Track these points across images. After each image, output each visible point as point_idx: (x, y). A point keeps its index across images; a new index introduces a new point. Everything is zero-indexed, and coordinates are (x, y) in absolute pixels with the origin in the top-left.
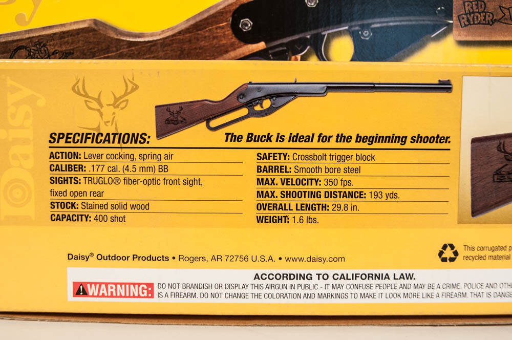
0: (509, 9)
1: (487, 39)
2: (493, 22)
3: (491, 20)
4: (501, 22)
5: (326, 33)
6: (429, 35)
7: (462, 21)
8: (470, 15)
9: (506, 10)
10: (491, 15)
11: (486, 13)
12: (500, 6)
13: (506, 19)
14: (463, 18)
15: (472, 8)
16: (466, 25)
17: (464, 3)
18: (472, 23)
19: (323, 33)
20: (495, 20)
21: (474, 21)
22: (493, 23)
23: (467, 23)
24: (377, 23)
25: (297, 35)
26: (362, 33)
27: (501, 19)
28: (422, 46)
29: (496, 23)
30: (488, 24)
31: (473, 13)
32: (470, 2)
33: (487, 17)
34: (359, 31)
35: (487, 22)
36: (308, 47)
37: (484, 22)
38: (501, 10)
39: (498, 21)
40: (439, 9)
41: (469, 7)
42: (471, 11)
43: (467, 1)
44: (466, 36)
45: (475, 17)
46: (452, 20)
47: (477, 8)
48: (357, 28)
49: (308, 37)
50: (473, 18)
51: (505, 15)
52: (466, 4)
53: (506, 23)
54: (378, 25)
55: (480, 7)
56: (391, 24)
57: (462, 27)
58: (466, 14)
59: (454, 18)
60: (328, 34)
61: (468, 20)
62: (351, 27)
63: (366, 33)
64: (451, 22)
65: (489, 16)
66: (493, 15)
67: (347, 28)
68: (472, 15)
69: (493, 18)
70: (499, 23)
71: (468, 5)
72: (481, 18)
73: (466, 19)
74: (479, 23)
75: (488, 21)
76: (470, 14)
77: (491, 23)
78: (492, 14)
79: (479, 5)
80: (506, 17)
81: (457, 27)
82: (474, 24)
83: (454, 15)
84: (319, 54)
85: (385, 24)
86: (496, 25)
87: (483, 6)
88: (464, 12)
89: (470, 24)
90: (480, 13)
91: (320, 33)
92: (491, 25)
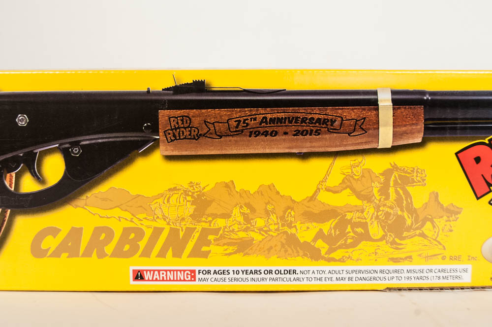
0: (213, 124)
1: (193, 153)
2: (199, 136)
3: (197, 135)
4: (206, 137)
5: (38, 151)
6: (136, 151)
7: (168, 136)
8: (176, 131)
9: (211, 125)
10: (196, 130)
11: (191, 128)
12: (205, 121)
13: (211, 134)
14: (169, 134)
15: (178, 123)
16: (172, 141)
17: (169, 118)
18: (178, 138)
19: (35, 151)
20: (201, 135)
21: (179, 136)
22: (199, 138)
23: (173, 138)
24: (86, 140)
25: (10, 154)
26: (72, 150)
27: (206, 133)
28: (130, 161)
29: (201, 138)
30: (194, 138)
31: (179, 128)
32: (175, 117)
33: (193, 132)
34: (69, 148)
35: (193, 137)
36: (22, 165)
37: (190, 137)
38: (206, 124)
39: (204, 136)
40: (145, 125)
41: (175, 123)
42: (177, 127)
43: (173, 117)
44: (173, 151)
45: (181, 133)
46: (159, 136)
47: (183, 123)
48: (67, 146)
49: (21, 155)
50: (179, 134)
51: (210, 129)
52: (172, 119)
53: (211, 138)
54: (87, 142)
55: (185, 123)
56: (100, 141)
57: (168, 142)
58: (172, 130)
59: (161, 134)
60: (40, 152)
61: (174, 136)
62: (60, 145)
63: (76, 150)
64: (158, 137)
65: (194, 131)
66: (198, 130)
67: (57, 145)
68: (178, 130)
69: (198, 132)
70: (204, 137)
71: (174, 121)
72: (187, 133)
73: (172, 135)
74: (185, 138)
75: (194, 135)
76: (176, 129)
77: (197, 138)
78: (197, 128)
79: (185, 120)
80: (211, 131)
81: (164, 142)
82: (180, 139)
83: (160, 131)
84: (32, 170)
85: (93, 141)
86: (202, 139)
87: (188, 122)
88: (169, 128)
89: (176, 139)
90: (185, 128)
91: (32, 151)
92: (196, 140)
